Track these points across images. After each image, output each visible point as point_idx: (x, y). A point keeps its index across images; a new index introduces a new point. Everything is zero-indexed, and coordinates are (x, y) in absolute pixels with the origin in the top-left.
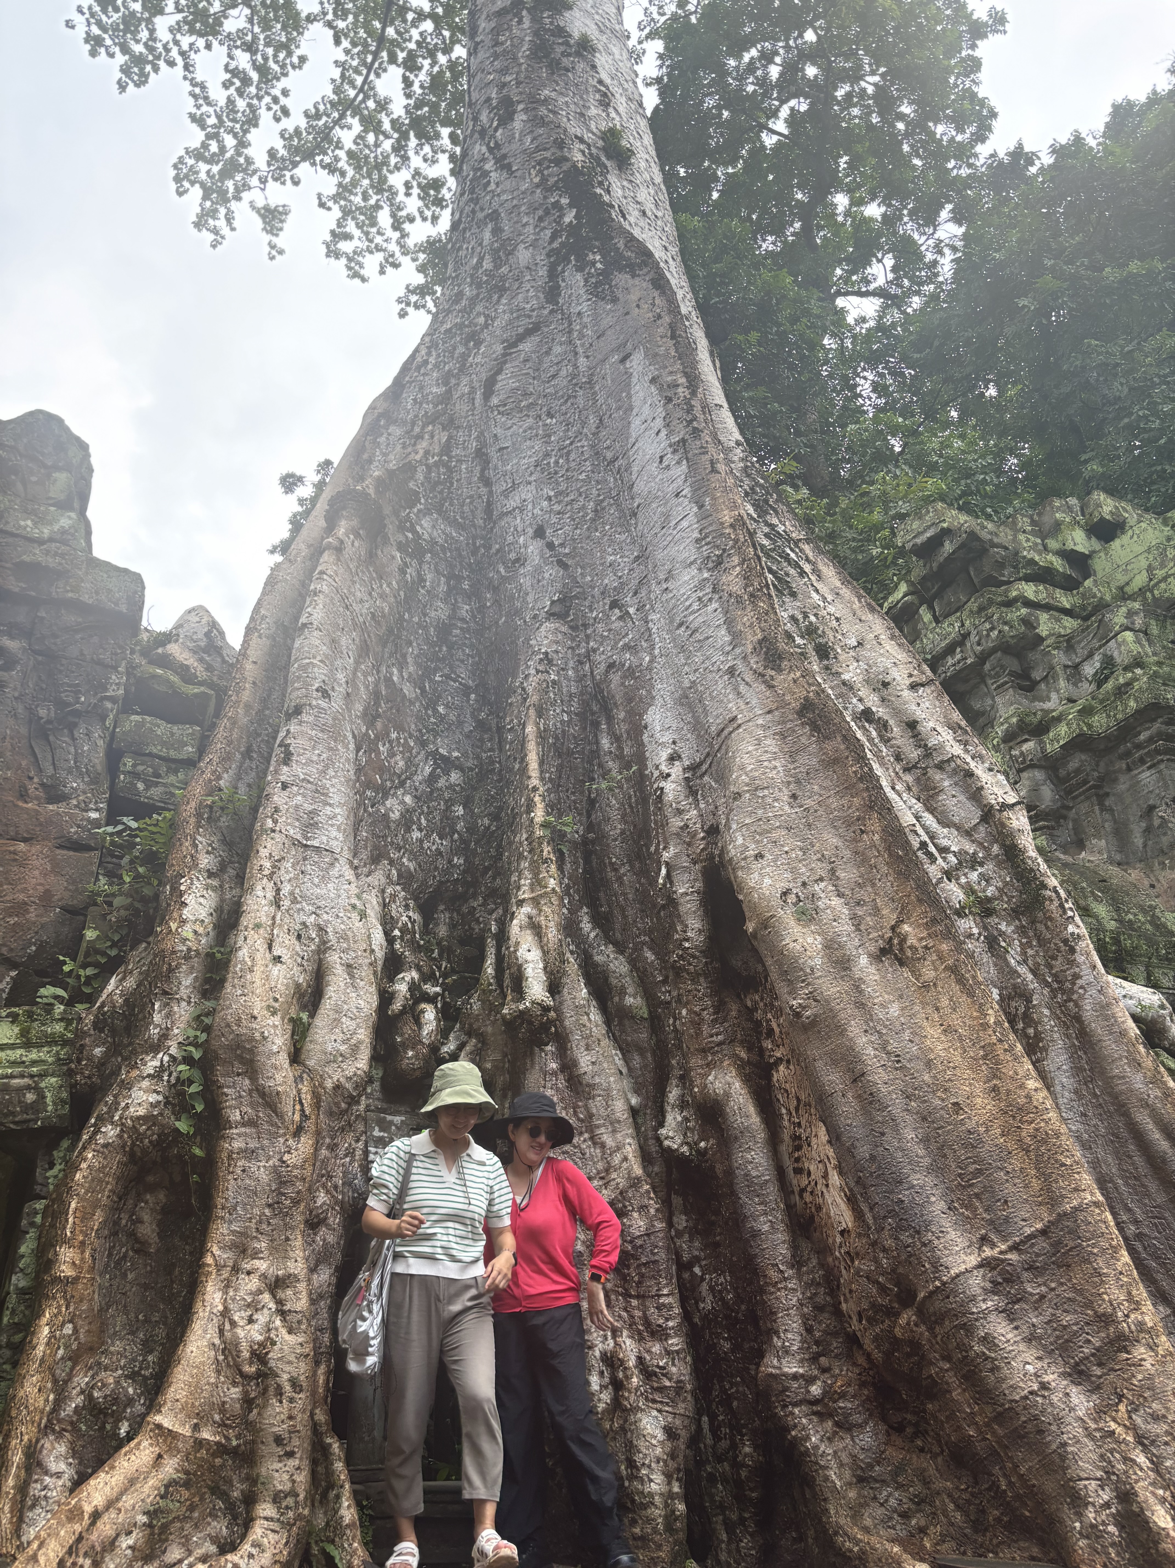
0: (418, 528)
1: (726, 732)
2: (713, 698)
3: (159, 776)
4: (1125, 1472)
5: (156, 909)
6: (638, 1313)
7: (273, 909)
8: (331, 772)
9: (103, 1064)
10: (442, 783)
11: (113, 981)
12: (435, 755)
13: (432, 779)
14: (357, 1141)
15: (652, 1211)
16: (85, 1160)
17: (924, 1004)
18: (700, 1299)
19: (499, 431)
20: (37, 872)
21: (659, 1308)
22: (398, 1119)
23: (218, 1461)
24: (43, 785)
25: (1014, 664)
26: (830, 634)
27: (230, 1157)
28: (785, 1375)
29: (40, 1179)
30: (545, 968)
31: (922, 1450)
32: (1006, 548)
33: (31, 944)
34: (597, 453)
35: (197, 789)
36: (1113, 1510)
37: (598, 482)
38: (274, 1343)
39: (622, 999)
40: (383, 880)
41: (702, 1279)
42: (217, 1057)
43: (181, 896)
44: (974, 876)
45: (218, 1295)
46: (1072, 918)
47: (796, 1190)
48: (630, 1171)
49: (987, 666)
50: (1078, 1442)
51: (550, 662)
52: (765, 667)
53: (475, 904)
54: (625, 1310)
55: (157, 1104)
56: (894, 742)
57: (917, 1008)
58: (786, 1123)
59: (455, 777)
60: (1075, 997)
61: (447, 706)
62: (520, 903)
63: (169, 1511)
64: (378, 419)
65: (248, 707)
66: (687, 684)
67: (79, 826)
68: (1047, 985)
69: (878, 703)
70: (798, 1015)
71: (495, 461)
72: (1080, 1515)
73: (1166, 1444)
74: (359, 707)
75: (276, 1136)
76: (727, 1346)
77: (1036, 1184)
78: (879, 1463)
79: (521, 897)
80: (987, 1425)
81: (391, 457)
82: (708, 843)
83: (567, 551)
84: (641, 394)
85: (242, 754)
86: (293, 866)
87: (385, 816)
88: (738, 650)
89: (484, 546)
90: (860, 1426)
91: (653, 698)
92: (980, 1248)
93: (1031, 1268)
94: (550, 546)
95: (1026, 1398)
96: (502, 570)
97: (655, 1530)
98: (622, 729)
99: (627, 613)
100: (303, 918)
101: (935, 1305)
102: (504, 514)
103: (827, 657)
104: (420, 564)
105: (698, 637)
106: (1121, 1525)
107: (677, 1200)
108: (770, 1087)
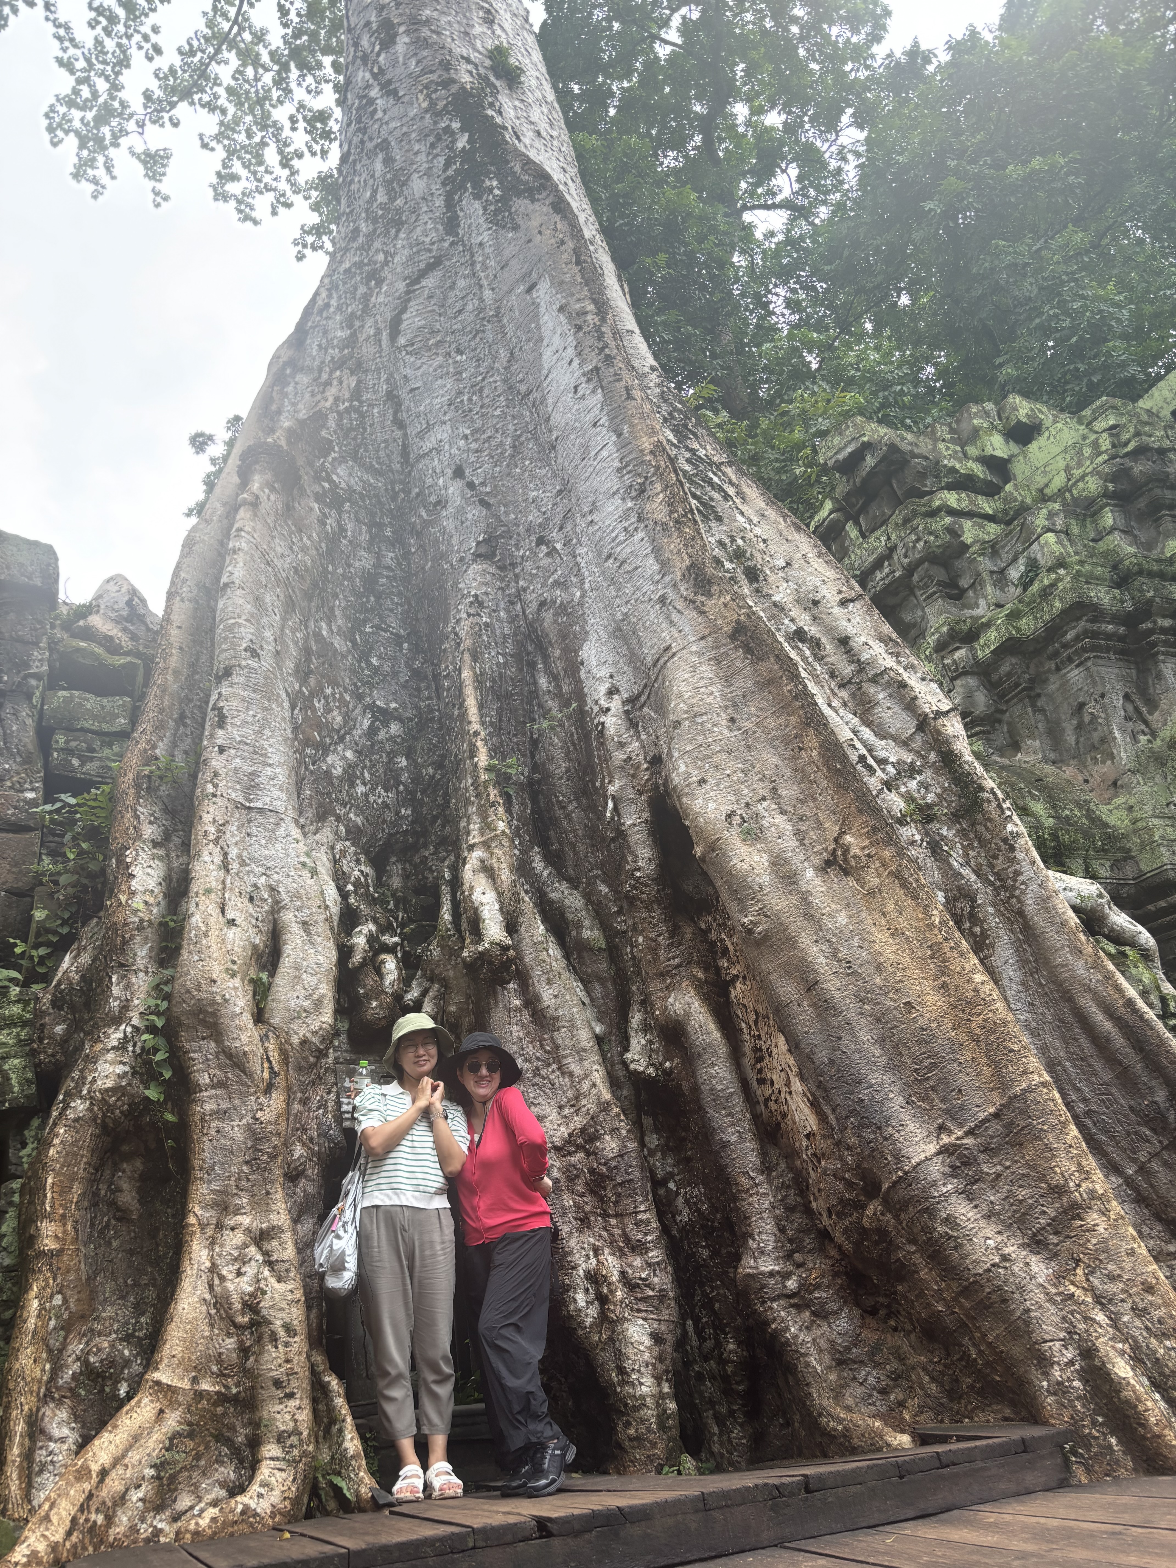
0: (335, 477)
1: (661, 662)
2: (646, 629)
3: (93, 751)
4: (1087, 1331)
5: (104, 884)
6: (617, 1231)
7: (222, 873)
8: (267, 732)
9: (65, 1042)
10: (382, 735)
11: (67, 958)
12: (372, 708)
13: (372, 732)
14: (329, 1093)
15: (624, 1133)
16: (57, 1136)
17: (870, 911)
18: (676, 1213)
19: (408, 372)
21: (637, 1224)
23: (220, 1410)
25: (940, 574)
26: (758, 555)
27: (202, 1120)
28: (762, 1273)
29: (13, 1159)
30: (501, 909)
31: (895, 1329)
32: (927, 458)
34: (510, 388)
35: (133, 760)
36: (1077, 1367)
37: (514, 417)
38: (264, 1293)
39: (579, 933)
40: (332, 837)
41: (677, 1194)
42: (180, 1024)
43: (128, 867)
44: (913, 784)
45: (205, 1253)
46: (1010, 817)
47: (761, 1099)
48: (599, 1096)
49: (916, 578)
50: (1041, 1307)
51: (481, 604)
52: (695, 594)
53: (427, 853)
54: (605, 1229)
55: (123, 1074)
56: (828, 660)
57: (864, 915)
58: (746, 1037)
59: (395, 728)
60: (1017, 893)
61: (380, 657)
62: (471, 848)
63: (176, 1462)
64: (283, 368)
65: (176, 673)
66: (619, 616)
67: (15, 808)
68: (990, 883)
69: (810, 622)
70: (750, 931)
71: (407, 402)
72: (1046, 1375)
73: (1122, 1301)
74: (290, 665)
75: (247, 1094)
76: (706, 1253)
77: (987, 1071)
78: (855, 1346)
79: (472, 842)
80: (954, 1299)
81: (301, 406)
82: (652, 774)
83: (488, 489)
84: (550, 324)
85: (175, 721)
86: (238, 829)
87: (328, 773)
88: (667, 579)
89: (403, 490)
90: (836, 1313)
91: (587, 633)
92: (938, 1137)
93: (986, 1150)
94: (471, 485)
95: (989, 1270)
96: (424, 514)
97: (649, 1430)
98: (559, 666)
99: (555, 548)
100: (254, 880)
101: (899, 1194)
102: (421, 457)
103: (757, 580)
104: (340, 514)
105: (627, 568)
106: (1085, 1379)
107: (647, 1120)
108: (728, 1003)
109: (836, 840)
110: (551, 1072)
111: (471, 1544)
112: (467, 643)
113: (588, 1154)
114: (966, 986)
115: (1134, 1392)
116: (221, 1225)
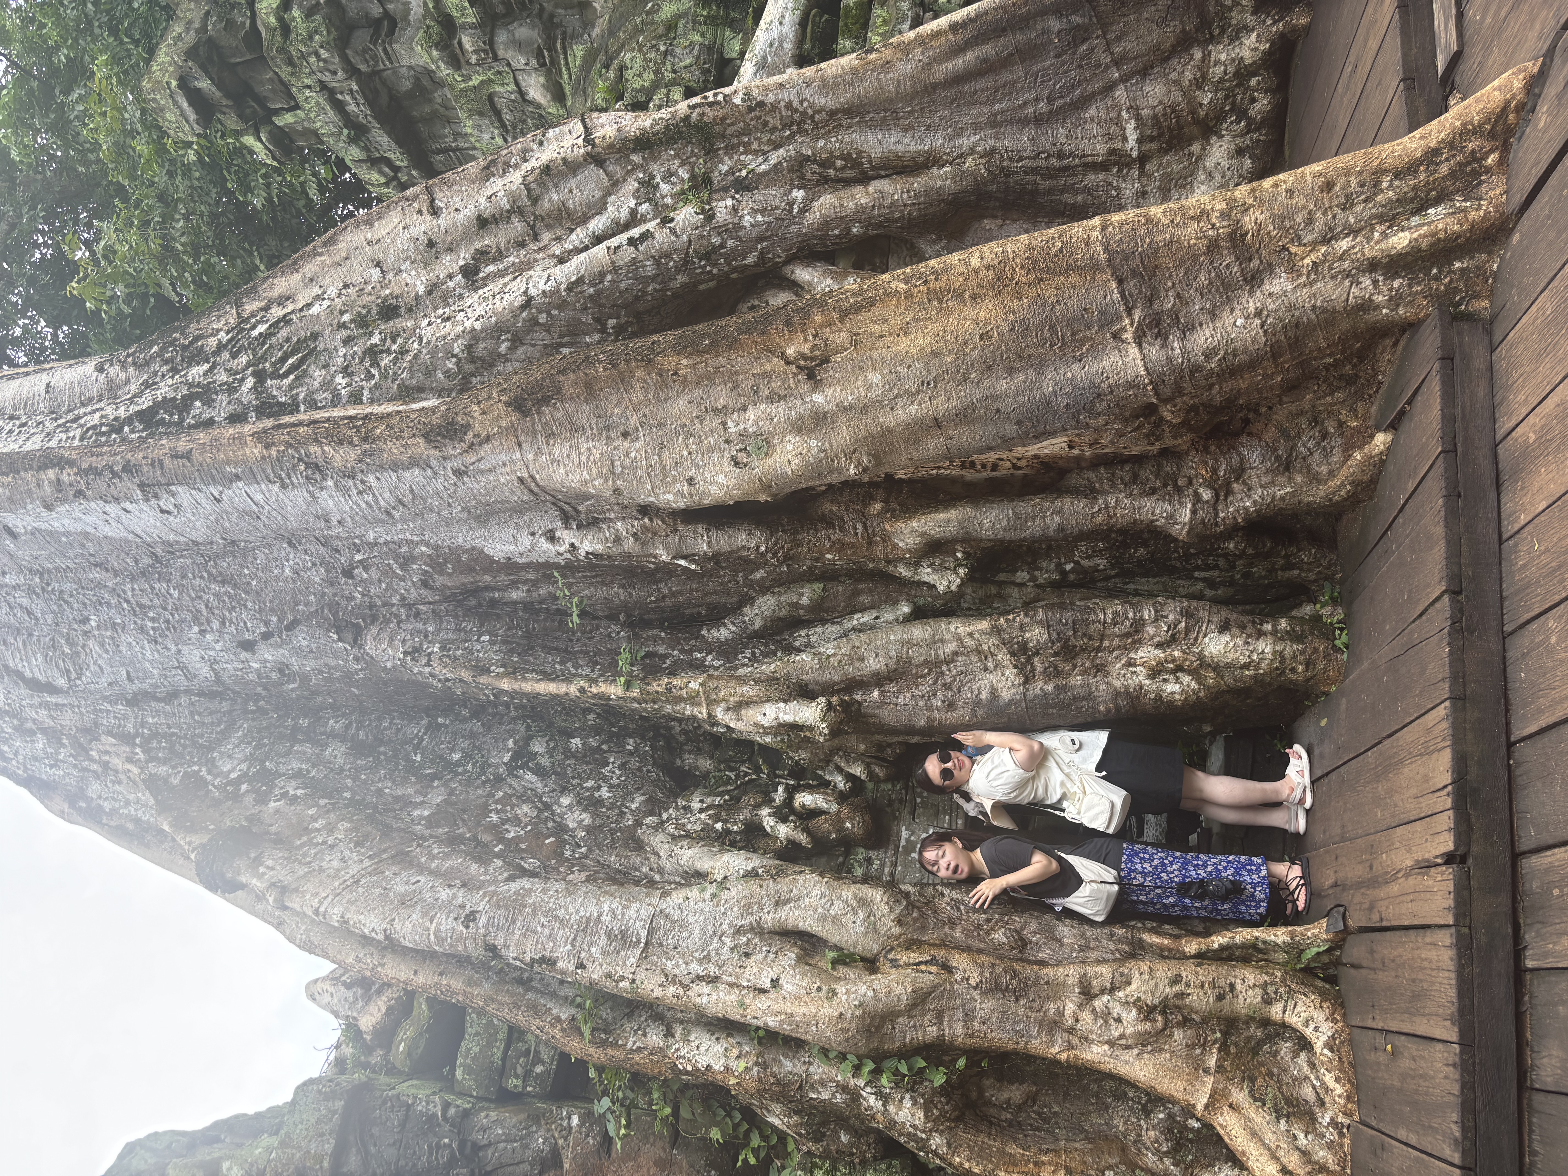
0: (233, 775)
1: (535, 489)
3: (528, 1051)
4: (1353, 261)
6: (1116, 642)
7: (722, 987)
8: (561, 913)
9: (856, 1132)
10: (545, 761)
11: (771, 1121)
12: (512, 768)
13: (540, 772)
14: (942, 894)
15: (1027, 620)
16: (961, 1164)
17: (873, 348)
18: (1095, 569)
19: (104, 681)
21: (1115, 623)
22: (905, 834)
23: (1233, 1050)
25: (362, 37)
26: (366, 299)
27: (971, 1036)
28: (1191, 521)
30: (785, 701)
31: (1271, 409)
34: (143, 574)
36: (1381, 278)
37: (184, 576)
38: (1139, 999)
39: (802, 607)
40: (660, 837)
41: (1077, 563)
42: (877, 1049)
43: (698, 1070)
44: (665, 188)
45: (1095, 1048)
46: (725, 96)
47: (1011, 471)
48: (982, 632)
49: (363, 67)
50: (1315, 295)
51: (417, 650)
52: (462, 440)
53: (678, 729)
54: (1111, 652)
55: (915, 1103)
56: (502, 246)
57: (875, 354)
58: (947, 472)
59: (538, 747)
60: (810, 112)
61: (452, 750)
62: (712, 717)
63: (1274, 1097)
64: (79, 810)
65: (470, 982)
66: (463, 515)
67: (587, 1136)
68: (792, 135)
69: (454, 257)
70: (865, 470)
71: (145, 686)
72: (1377, 307)
73: (1334, 217)
74: (474, 868)
75: (952, 992)
76: (1142, 551)
77: (1073, 279)
78: (1276, 450)
79: (705, 716)
80: (1277, 366)
81: (132, 797)
82: (657, 516)
83: (275, 619)
84: (66, 522)
85: (527, 990)
86: (668, 959)
87: (589, 830)
88: (434, 463)
89: (256, 701)
90: (1242, 460)
91: (473, 548)
92: (1123, 341)
93: (1150, 301)
94: (266, 636)
95: (1266, 332)
96: (291, 686)
97: (1302, 652)
98: (503, 579)
99: (360, 561)
100: (725, 951)
101: (1167, 391)
102: (218, 680)
103: (396, 308)
104: (280, 775)
105: (408, 499)
106: (1395, 275)
107: (1002, 577)
108: (910, 481)
109: (788, 363)
110: (950, 673)
111: (1467, 930)
112: (466, 675)
113: (1037, 653)
114: (981, 276)
115: (1425, 236)
116: (1071, 1031)
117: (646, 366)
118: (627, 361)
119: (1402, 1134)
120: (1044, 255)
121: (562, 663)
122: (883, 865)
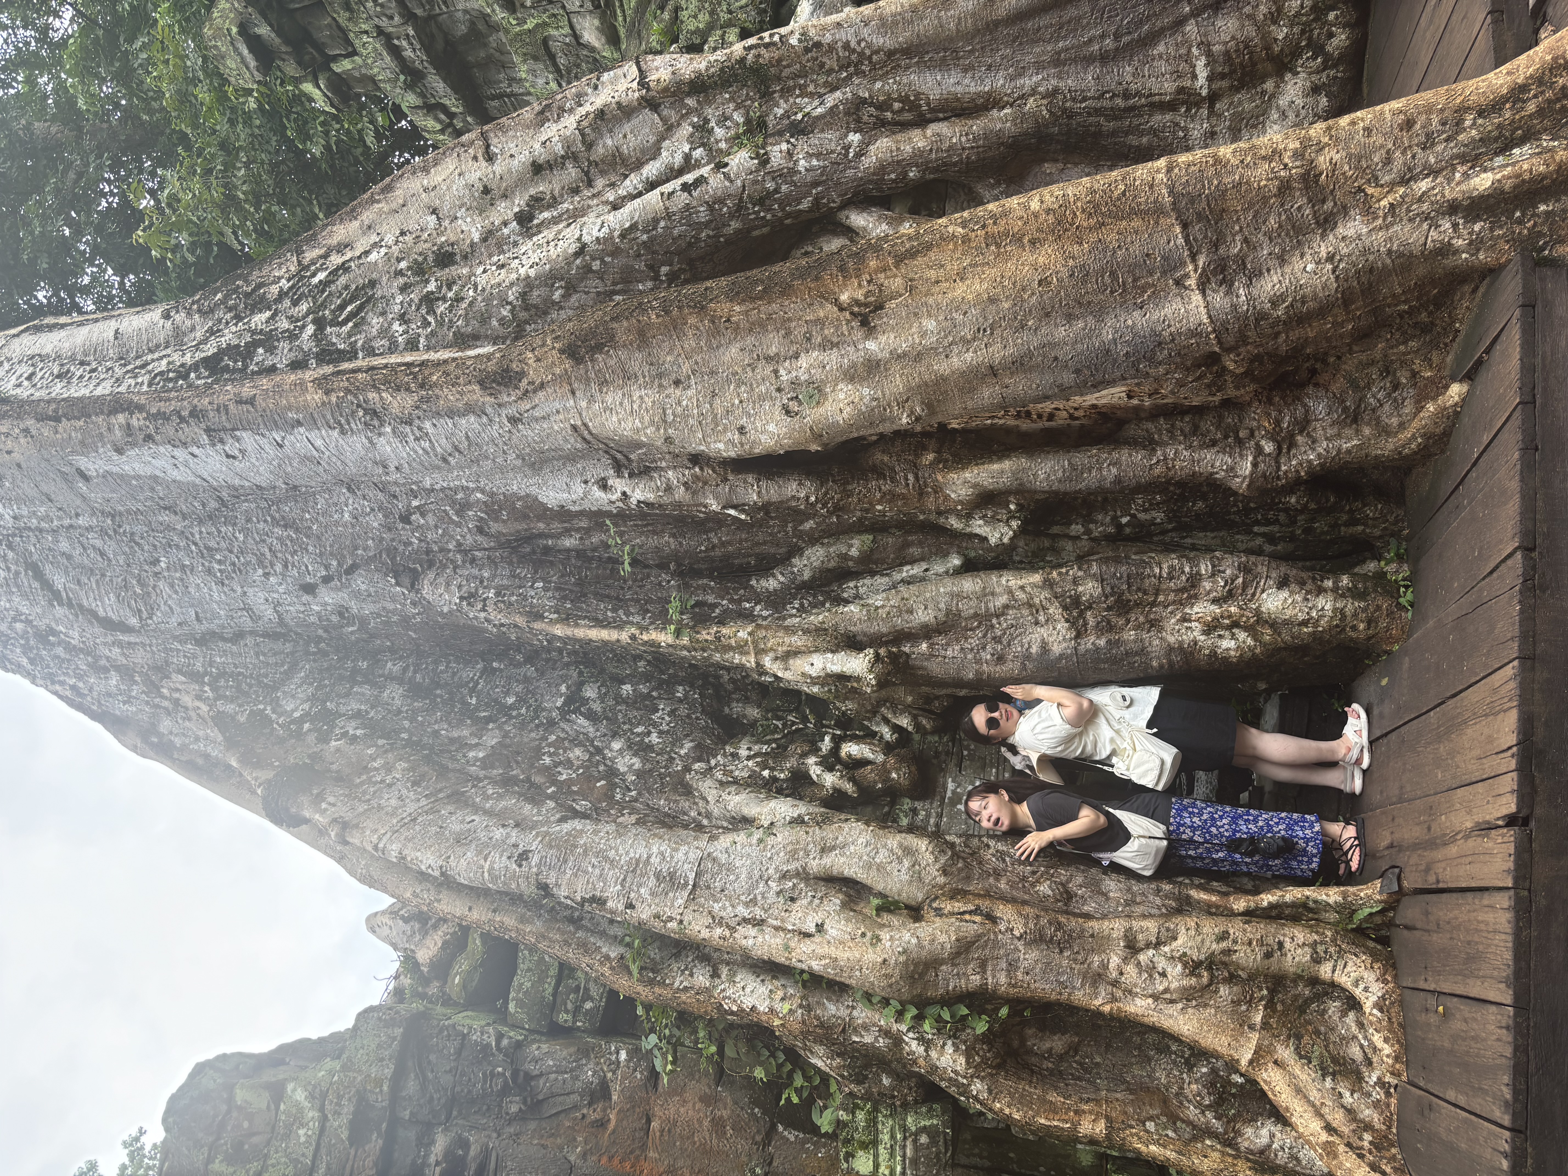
0: (297, 715)
1: (588, 437)
3: (578, 988)
4: (1432, 203)
6: (1171, 597)
7: (768, 930)
8: (612, 854)
9: (898, 1076)
10: (597, 707)
11: (814, 1062)
12: (564, 712)
13: (591, 716)
14: (988, 846)
15: (1080, 573)
16: (1002, 1110)
17: (928, 294)
18: (1152, 522)
19: (174, 621)
20: (682, 1110)
21: (1171, 578)
22: (951, 786)
23: (1279, 1007)
24: (590, 1104)
26: (422, 246)
27: (1014, 986)
28: (1252, 474)
29: (994, 1125)
30: (833, 652)
31: (1340, 359)
33: (753, 1114)
34: (210, 517)
35: (622, 982)
36: (1461, 221)
37: (249, 520)
38: (1185, 954)
39: (852, 558)
40: (709, 783)
41: (1133, 516)
42: (920, 995)
43: (743, 1010)
44: (719, 132)
45: (1138, 1001)
46: (781, 37)
47: (1069, 421)
48: (1034, 585)
49: (419, 12)
50: (1391, 239)
51: (472, 595)
52: (516, 387)
53: (726, 677)
54: (1166, 607)
55: (956, 1049)
56: (556, 193)
58: (1001, 422)
59: (590, 692)
60: (868, 52)
61: (507, 693)
62: (759, 666)
63: (1321, 1055)
64: (152, 746)
65: (522, 920)
66: (519, 462)
67: (635, 1070)
68: (849, 77)
69: (508, 203)
70: (918, 419)
71: (213, 627)
72: (1457, 252)
73: (1414, 157)
74: (527, 809)
75: (996, 941)
76: (1200, 504)
77: (1136, 223)
78: (1343, 401)
79: (754, 665)
80: (1348, 313)
81: (201, 733)
82: (708, 465)
83: (335, 563)
84: (136, 465)
85: (578, 929)
86: (715, 901)
87: (639, 774)
88: (489, 410)
89: (317, 644)
90: (1307, 411)
91: (528, 495)
92: (1186, 288)
93: (1216, 245)
94: (327, 580)
95: (1337, 278)
96: (351, 629)
97: (1364, 610)
98: (556, 526)
99: (417, 507)
100: (771, 895)
101: (1230, 340)
102: (281, 622)
103: (452, 255)
104: (341, 715)
105: (464, 445)
106: (1476, 219)
107: (1056, 530)
108: (964, 432)
109: (841, 309)
110: (1000, 626)
111: (1526, 893)
112: (520, 621)
113: (1090, 607)
114: (1041, 220)
115: (1509, 178)
116: (1115, 983)
117: (699, 313)
118: (679, 308)
119: (1451, 1095)
120: (1106, 198)
121: (614, 610)
122: (928, 816)
